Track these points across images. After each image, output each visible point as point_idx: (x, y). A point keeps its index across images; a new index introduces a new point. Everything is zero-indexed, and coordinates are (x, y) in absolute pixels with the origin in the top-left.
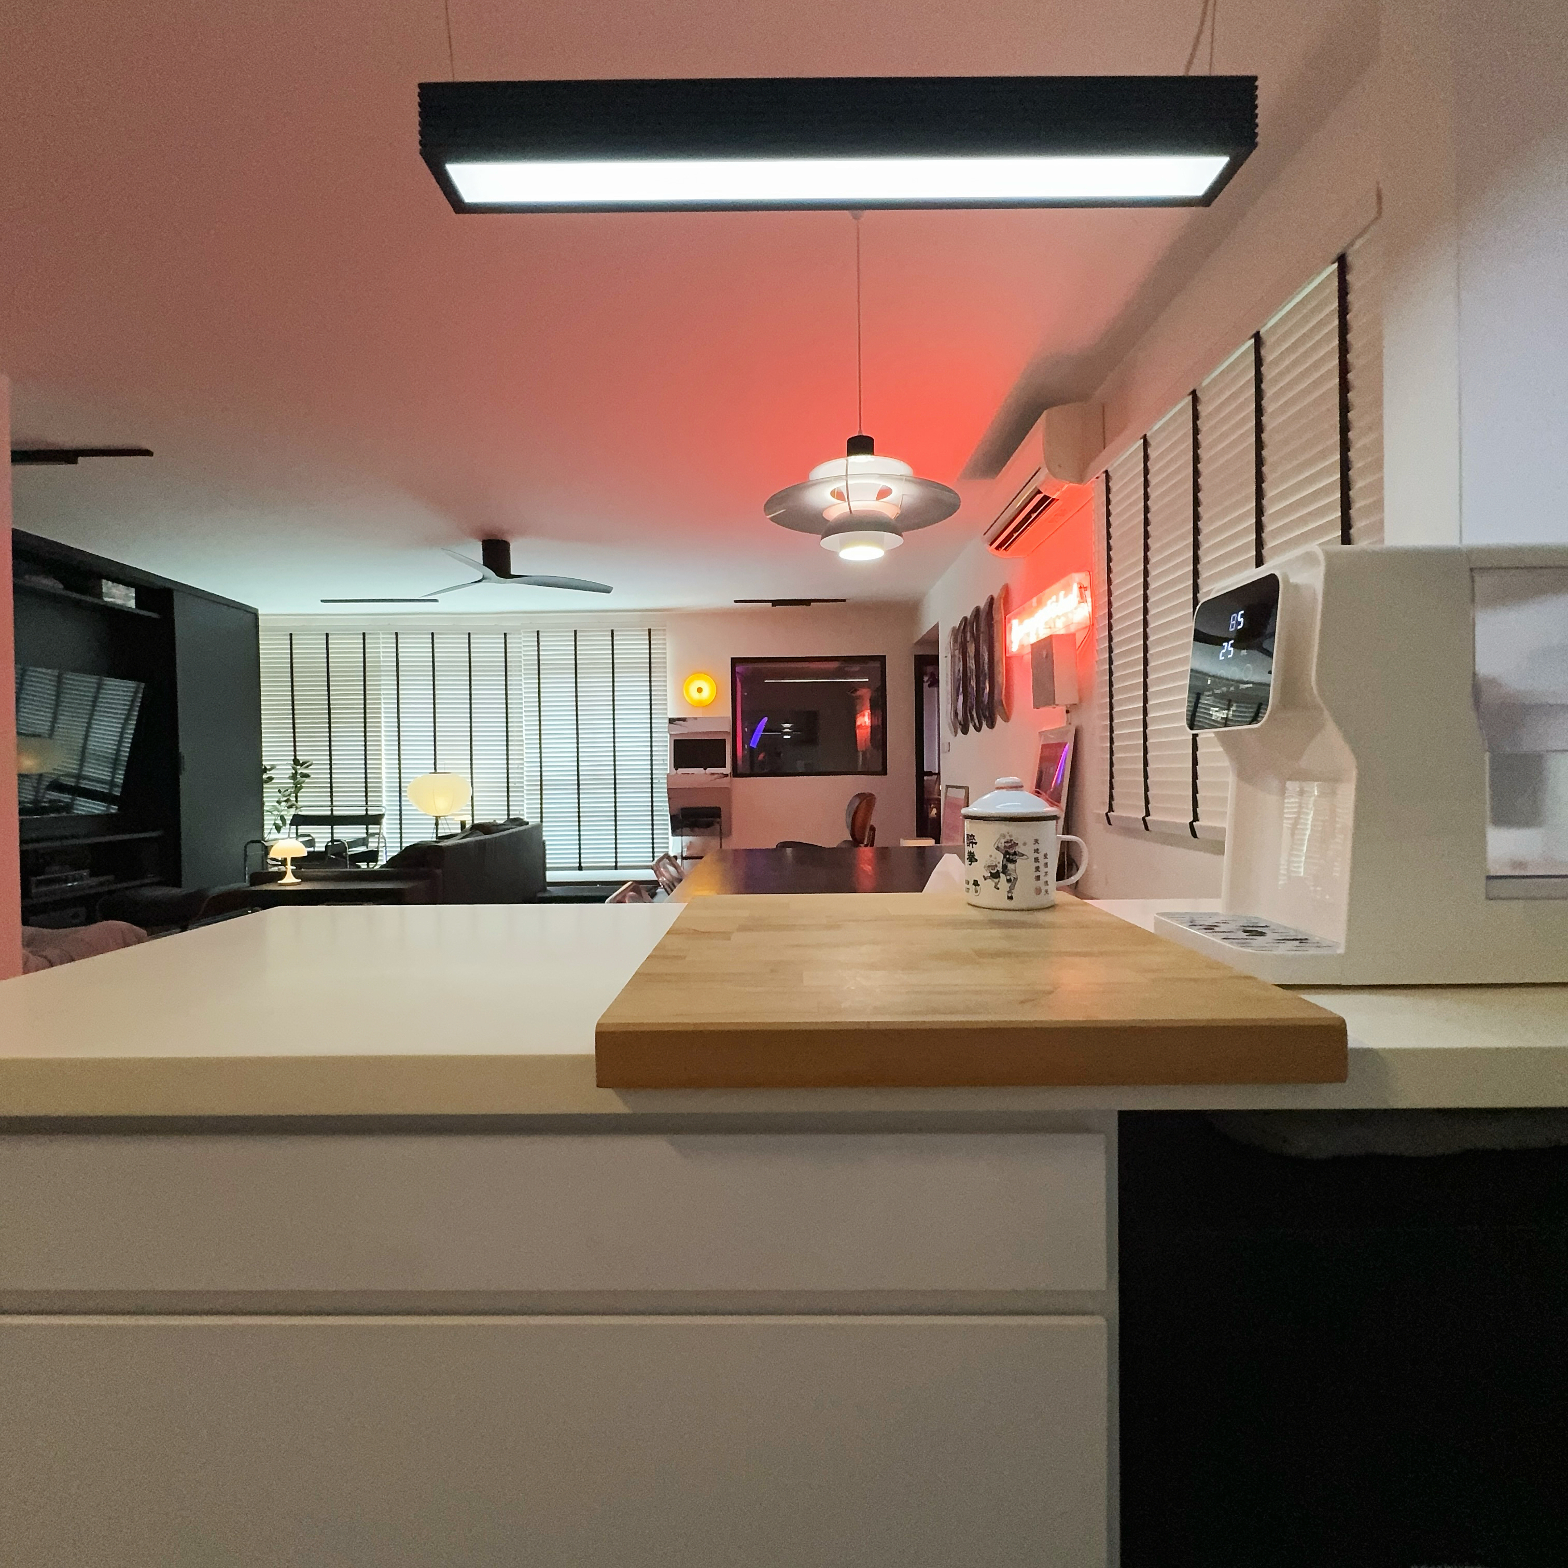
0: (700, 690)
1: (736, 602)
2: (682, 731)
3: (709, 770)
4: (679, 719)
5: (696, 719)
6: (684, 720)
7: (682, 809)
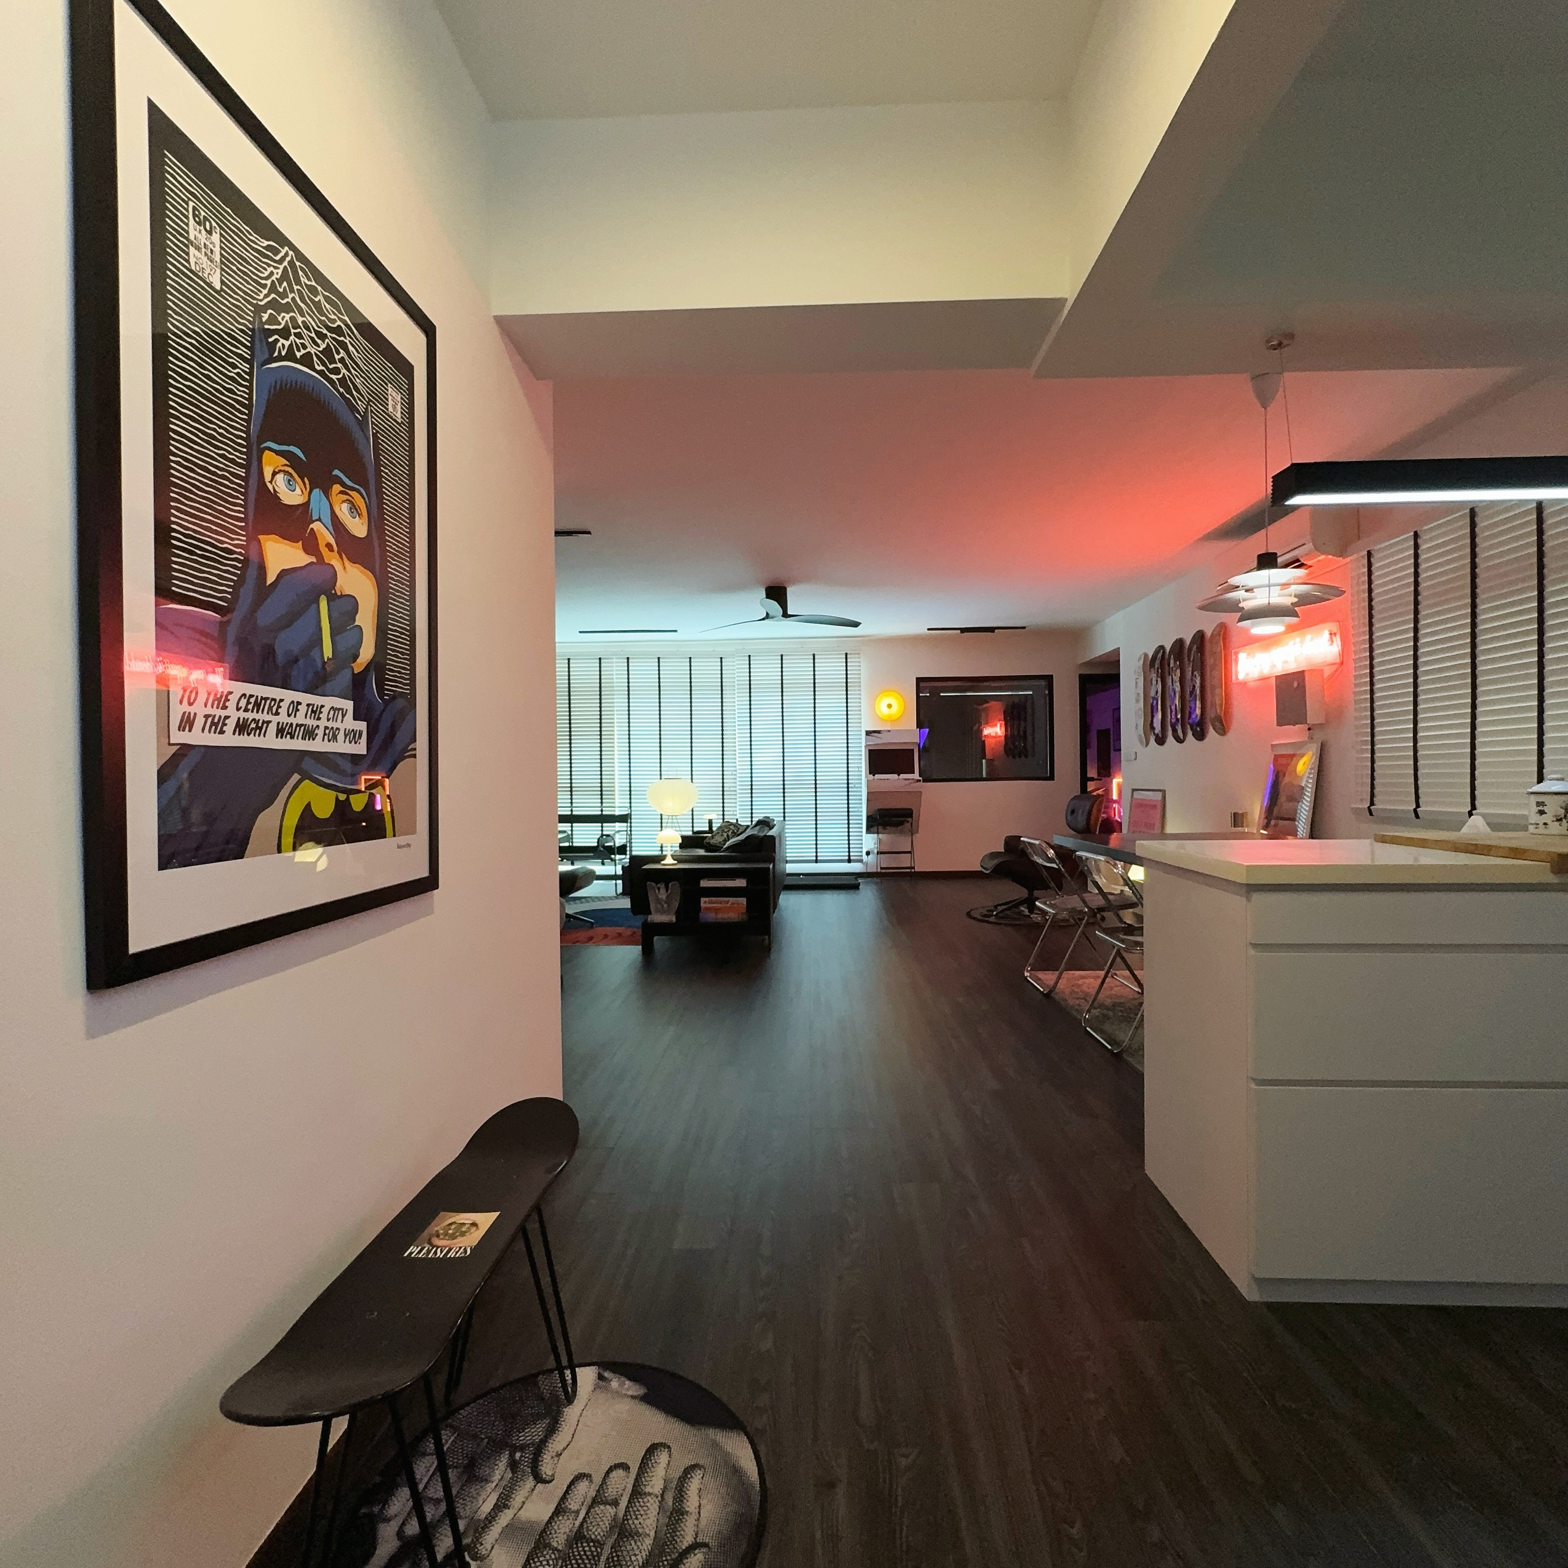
0: (890, 706)
1: (929, 629)
2: (876, 741)
3: (903, 776)
4: (875, 732)
5: (889, 731)
6: (879, 732)
7: (879, 810)
